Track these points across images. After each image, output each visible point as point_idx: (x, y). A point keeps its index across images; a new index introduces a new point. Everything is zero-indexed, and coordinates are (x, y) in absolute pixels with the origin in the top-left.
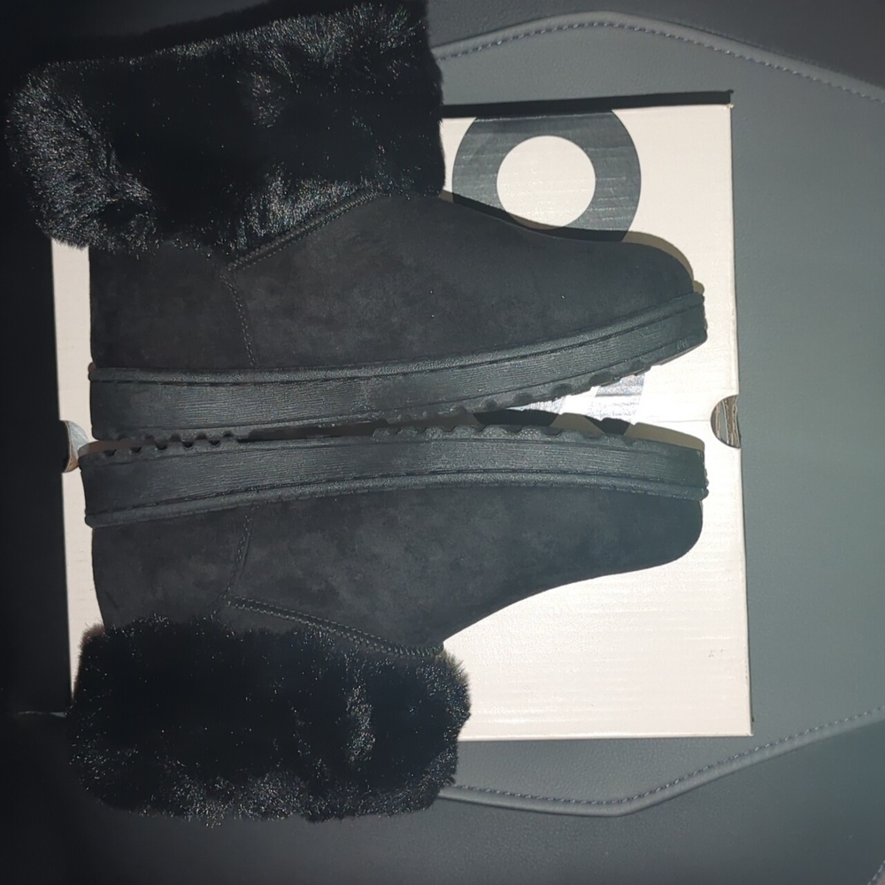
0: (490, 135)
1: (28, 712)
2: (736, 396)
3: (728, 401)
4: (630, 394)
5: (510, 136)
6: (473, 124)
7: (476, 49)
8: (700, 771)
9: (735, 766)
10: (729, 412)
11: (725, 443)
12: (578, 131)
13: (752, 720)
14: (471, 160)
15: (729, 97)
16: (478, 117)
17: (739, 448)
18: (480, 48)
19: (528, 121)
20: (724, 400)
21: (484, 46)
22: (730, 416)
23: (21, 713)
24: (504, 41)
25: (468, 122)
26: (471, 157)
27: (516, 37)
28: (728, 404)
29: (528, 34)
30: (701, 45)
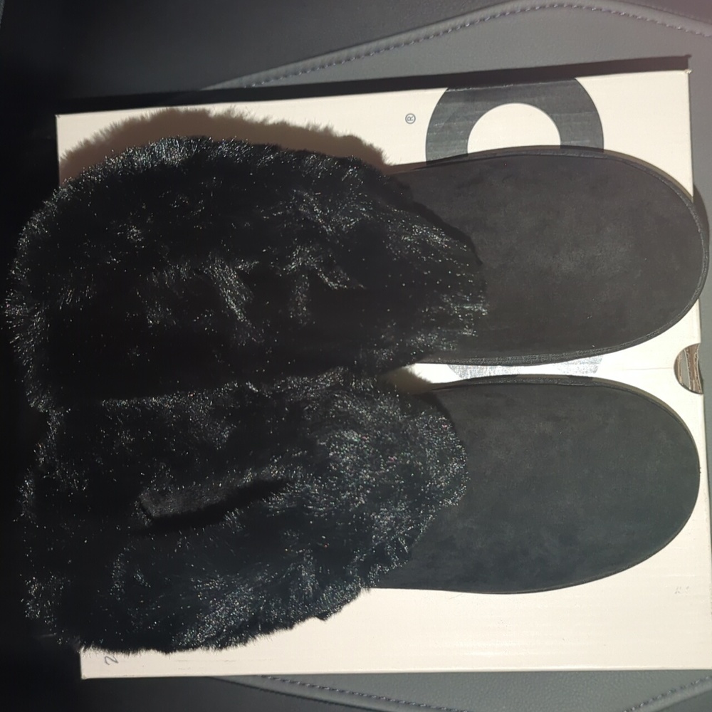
0: (461, 104)
2: (697, 345)
3: (690, 350)
5: (479, 104)
6: (445, 93)
7: (446, 32)
8: (664, 696)
10: (691, 360)
11: (687, 389)
12: (543, 98)
14: (443, 127)
16: (450, 87)
17: (701, 394)
18: (450, 31)
19: (497, 89)
20: (686, 349)
21: (454, 29)
22: (692, 363)
24: (472, 23)
25: (440, 92)
26: (443, 124)
28: (689, 352)
29: (493, 17)
30: (653, 22)
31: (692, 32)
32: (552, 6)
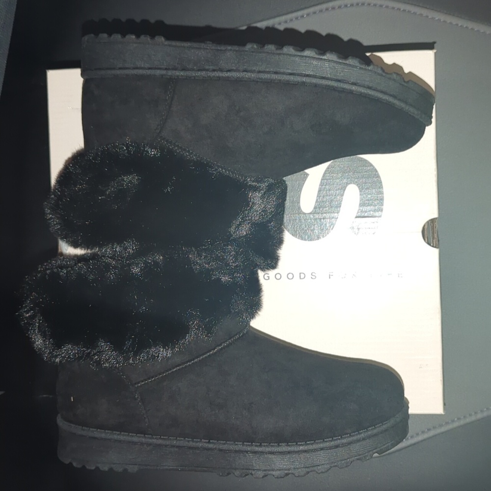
1: (45, 396)
2: (436, 218)
3: (432, 221)
4: (375, 217)
7: (291, 20)
8: (423, 432)
9: (443, 429)
10: (433, 228)
11: (430, 245)
13: (445, 404)
15: (434, 45)
17: (437, 248)
20: (430, 220)
21: (296, 18)
22: (433, 230)
23: (41, 396)
24: (308, 15)
27: (314, 13)
28: (432, 222)
29: (321, 11)
30: (421, 15)
31: (451, 23)
32: (358, 4)
